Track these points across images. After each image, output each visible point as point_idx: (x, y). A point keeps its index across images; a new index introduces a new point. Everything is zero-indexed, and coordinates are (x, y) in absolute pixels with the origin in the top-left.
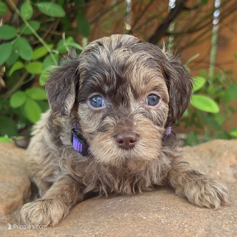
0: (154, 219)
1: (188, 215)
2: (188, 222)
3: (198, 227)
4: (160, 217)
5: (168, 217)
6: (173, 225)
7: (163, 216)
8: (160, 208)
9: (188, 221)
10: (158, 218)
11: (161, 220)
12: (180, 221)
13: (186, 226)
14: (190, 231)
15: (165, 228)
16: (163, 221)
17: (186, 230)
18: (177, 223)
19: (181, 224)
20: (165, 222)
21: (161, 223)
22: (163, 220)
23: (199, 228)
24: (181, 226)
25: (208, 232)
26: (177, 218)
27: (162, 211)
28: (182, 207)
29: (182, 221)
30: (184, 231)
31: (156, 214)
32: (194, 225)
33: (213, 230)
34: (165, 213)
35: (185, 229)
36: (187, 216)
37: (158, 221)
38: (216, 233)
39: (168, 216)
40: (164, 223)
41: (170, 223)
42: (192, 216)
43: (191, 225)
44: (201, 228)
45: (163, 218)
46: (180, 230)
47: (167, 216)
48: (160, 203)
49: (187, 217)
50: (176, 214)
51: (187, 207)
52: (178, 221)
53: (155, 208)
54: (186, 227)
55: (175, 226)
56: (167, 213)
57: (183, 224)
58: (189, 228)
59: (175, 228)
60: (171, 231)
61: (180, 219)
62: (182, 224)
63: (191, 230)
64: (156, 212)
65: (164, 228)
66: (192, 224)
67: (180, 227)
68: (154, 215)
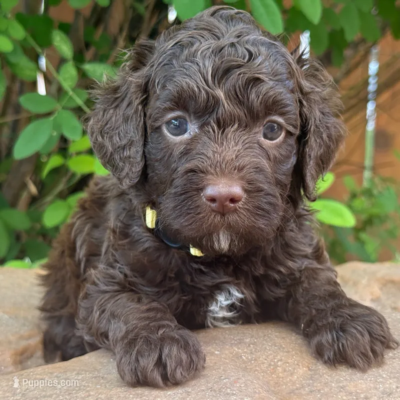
0: (232, 354)
1: (284, 348)
2: (283, 358)
3: (297, 364)
4: (241, 352)
5: (253, 352)
6: (260, 362)
7: (245, 350)
8: (243, 339)
9: (283, 356)
10: (237, 353)
11: (241, 356)
12: (270, 357)
13: (279, 363)
14: (285, 371)
15: (248, 367)
16: (244, 358)
17: (280, 369)
18: (266, 360)
19: (272, 361)
20: (247, 358)
21: (241, 360)
22: (245, 356)
23: (299, 365)
24: (273, 363)
25: (313, 372)
26: (267, 353)
27: (245, 343)
28: (276, 338)
29: (274, 357)
30: (275, 371)
31: (234, 348)
32: (291, 362)
33: (320, 369)
34: (249, 346)
35: (278, 368)
36: (282, 349)
37: (237, 358)
38: (325, 374)
39: (253, 350)
40: (246, 360)
41: (255, 360)
42: (291, 350)
43: (288, 363)
44: (302, 366)
45: (245, 352)
46: (270, 369)
47: (251, 350)
48: (243, 333)
49: (283, 351)
50: (266, 348)
51: (284, 338)
52: (267, 356)
53: (234, 340)
54: (279, 365)
55: (263, 363)
56: (252, 346)
57: (276, 360)
58: (284, 366)
59: (262, 366)
60: (257, 370)
61: (271, 354)
62: (274, 362)
63: (287, 369)
64: (236, 345)
65: (246, 366)
66: (289, 361)
67: (270, 365)
68: (233, 348)
